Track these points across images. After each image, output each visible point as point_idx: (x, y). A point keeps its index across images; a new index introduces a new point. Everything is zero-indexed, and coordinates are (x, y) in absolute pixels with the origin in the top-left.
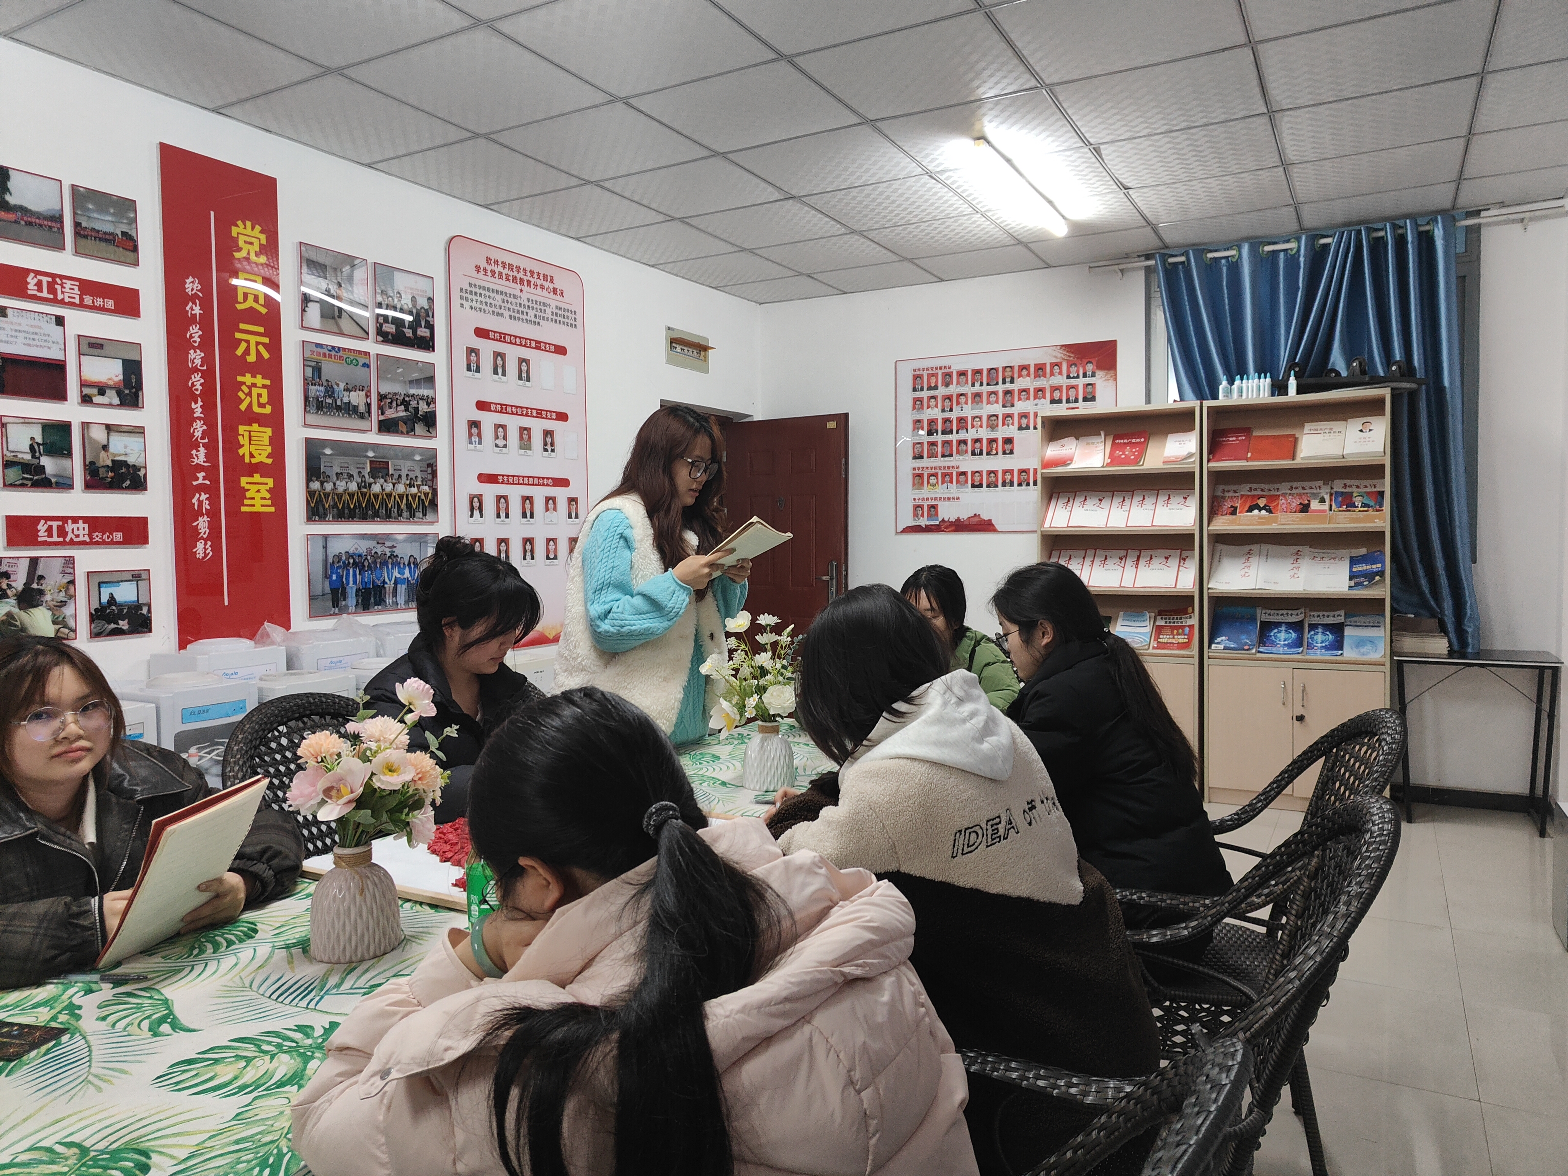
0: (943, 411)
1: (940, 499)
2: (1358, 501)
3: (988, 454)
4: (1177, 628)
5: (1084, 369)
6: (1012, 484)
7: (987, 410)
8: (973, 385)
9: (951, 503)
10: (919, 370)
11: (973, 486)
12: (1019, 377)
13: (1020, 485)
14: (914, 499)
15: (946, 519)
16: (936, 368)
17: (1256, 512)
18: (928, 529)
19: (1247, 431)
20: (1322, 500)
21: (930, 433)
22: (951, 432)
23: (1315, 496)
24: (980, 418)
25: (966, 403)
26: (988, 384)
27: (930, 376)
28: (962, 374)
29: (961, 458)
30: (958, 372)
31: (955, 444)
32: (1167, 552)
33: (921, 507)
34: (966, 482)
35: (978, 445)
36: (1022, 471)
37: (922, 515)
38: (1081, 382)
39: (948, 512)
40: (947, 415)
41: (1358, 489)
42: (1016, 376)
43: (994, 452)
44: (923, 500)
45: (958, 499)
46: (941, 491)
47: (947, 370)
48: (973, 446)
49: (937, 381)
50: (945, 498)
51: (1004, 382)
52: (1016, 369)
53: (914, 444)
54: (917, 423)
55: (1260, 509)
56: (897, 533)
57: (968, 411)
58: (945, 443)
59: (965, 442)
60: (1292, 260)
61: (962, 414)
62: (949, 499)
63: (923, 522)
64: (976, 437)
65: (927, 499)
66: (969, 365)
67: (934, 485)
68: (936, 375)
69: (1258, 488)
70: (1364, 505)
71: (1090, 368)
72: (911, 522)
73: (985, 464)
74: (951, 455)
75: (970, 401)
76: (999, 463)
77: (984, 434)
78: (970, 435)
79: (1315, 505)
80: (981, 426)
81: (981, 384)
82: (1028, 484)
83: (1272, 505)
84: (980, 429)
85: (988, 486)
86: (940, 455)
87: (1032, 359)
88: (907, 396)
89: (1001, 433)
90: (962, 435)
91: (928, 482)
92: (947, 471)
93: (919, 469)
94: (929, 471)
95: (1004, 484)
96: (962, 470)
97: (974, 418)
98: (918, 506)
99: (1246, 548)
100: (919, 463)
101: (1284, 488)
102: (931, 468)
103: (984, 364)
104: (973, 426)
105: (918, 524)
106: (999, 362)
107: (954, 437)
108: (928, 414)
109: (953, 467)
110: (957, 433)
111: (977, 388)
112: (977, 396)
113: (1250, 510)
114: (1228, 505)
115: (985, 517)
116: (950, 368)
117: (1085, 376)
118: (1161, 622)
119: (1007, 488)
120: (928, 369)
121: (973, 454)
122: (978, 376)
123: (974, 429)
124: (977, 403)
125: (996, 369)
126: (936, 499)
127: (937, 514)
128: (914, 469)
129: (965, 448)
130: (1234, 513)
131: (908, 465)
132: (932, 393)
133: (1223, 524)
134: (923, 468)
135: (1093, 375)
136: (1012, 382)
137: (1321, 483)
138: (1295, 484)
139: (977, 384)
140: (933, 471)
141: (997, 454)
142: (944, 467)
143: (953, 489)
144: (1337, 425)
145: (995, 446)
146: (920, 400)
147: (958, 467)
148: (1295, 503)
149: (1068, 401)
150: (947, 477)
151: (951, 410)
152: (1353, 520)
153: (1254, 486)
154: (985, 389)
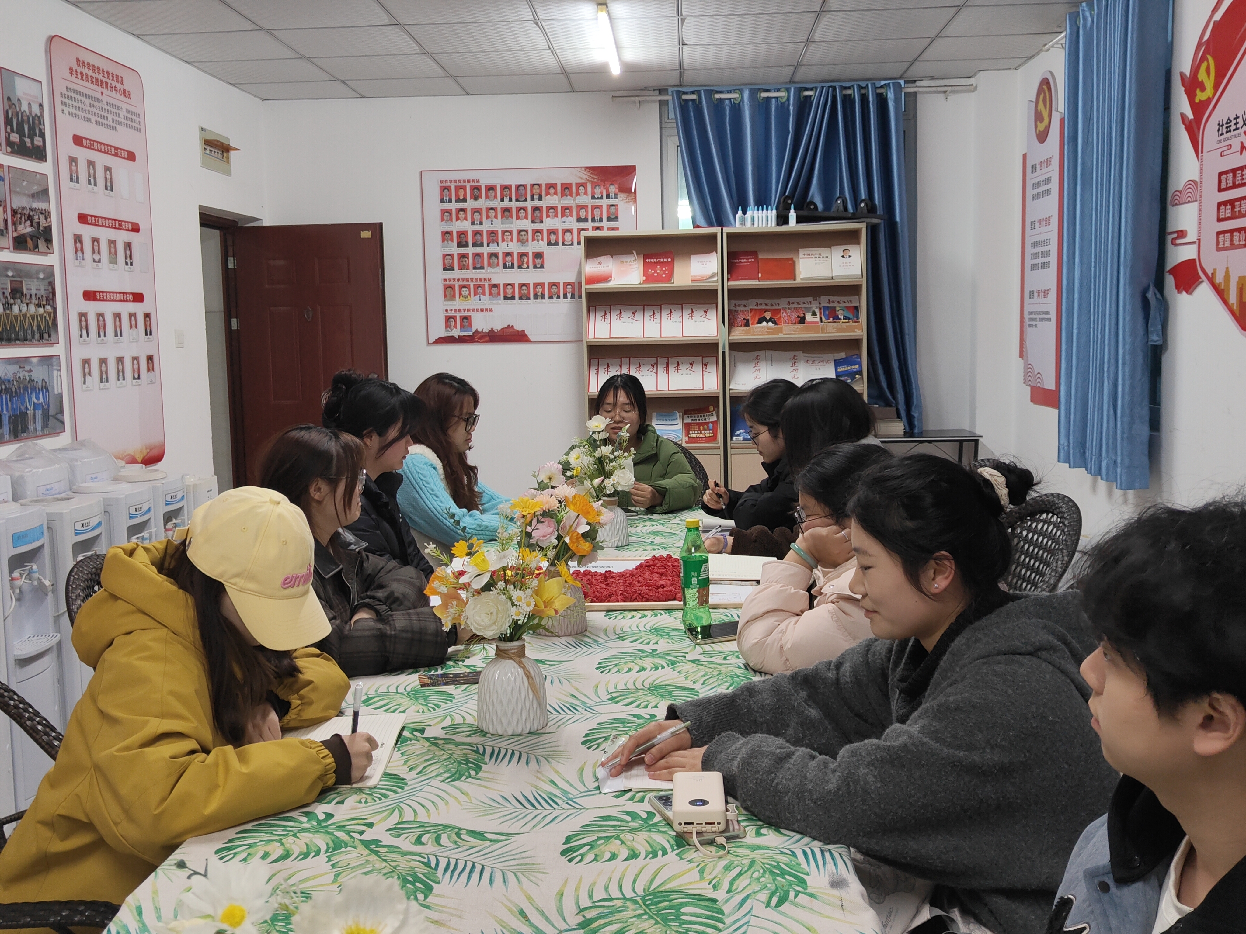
0: (473, 223)
1: (473, 310)
2: (840, 314)
3: (520, 267)
4: (703, 424)
5: (607, 191)
6: (543, 297)
7: (516, 225)
8: (502, 200)
9: (484, 314)
10: (446, 181)
11: (506, 298)
12: (547, 195)
13: (551, 297)
14: (446, 310)
15: (480, 330)
16: (464, 181)
17: (764, 323)
18: (462, 340)
19: (754, 254)
20: (814, 314)
21: (460, 245)
22: (481, 245)
23: (808, 310)
24: (511, 232)
25: (496, 217)
26: (517, 200)
27: (457, 188)
28: (491, 188)
29: (493, 270)
30: (486, 186)
31: (486, 256)
32: (692, 359)
33: (454, 318)
34: (499, 294)
35: (509, 259)
36: (552, 285)
37: (455, 326)
38: (605, 202)
39: (480, 323)
40: (477, 228)
41: (840, 303)
42: (544, 193)
43: (525, 266)
44: (455, 310)
45: (491, 310)
46: (474, 302)
47: (476, 184)
48: (504, 259)
49: (465, 194)
50: (478, 310)
51: (532, 199)
52: (544, 187)
53: (445, 256)
54: (446, 235)
55: (767, 322)
56: (429, 344)
57: (498, 225)
58: (477, 255)
59: (495, 255)
60: (783, 108)
61: (492, 228)
62: (482, 310)
63: (456, 332)
64: (507, 250)
65: (460, 310)
66: (498, 180)
67: (466, 297)
68: (464, 188)
69: (764, 304)
70: (846, 318)
71: (613, 189)
72: (443, 333)
73: (516, 277)
74: (482, 268)
75: (499, 216)
76: (530, 276)
77: (515, 248)
78: (501, 248)
79: (809, 318)
80: (512, 240)
81: (511, 200)
82: (558, 297)
83: (776, 318)
84: (510, 243)
85: (520, 298)
86: (471, 266)
87: (559, 178)
88: (434, 207)
89: (532, 248)
90: (493, 248)
91: (460, 294)
92: (479, 283)
93: (450, 280)
94: (461, 283)
95: (536, 297)
96: (494, 282)
97: (504, 232)
98: (451, 317)
99: (756, 354)
100: (449, 275)
101: (783, 303)
102: (463, 280)
103: (513, 180)
104: (503, 240)
105: (451, 334)
106: (527, 179)
107: (485, 250)
108: (457, 226)
109: (485, 279)
110: (488, 246)
111: (506, 203)
112: (507, 211)
113: (760, 322)
114: (741, 317)
115: (518, 327)
116: (478, 181)
117: (608, 197)
118: (688, 420)
119: (539, 300)
120: (455, 181)
121: (505, 266)
122: (507, 192)
123: (505, 243)
124: (507, 218)
125: (524, 186)
126: (469, 310)
127: (470, 325)
128: (445, 280)
129: (496, 261)
130: (747, 324)
131: (437, 276)
132: (461, 205)
133: (740, 335)
134: (454, 280)
135: (616, 197)
136: (540, 199)
137: (810, 299)
138: (792, 300)
139: (506, 199)
140: (465, 283)
141: (528, 267)
142: (476, 280)
143: (485, 301)
144: (824, 251)
145: (525, 260)
146: (449, 212)
147: (490, 280)
148: (794, 316)
149: (593, 220)
150: (478, 288)
151: (481, 223)
152: (839, 330)
153: (759, 301)
154: (514, 204)
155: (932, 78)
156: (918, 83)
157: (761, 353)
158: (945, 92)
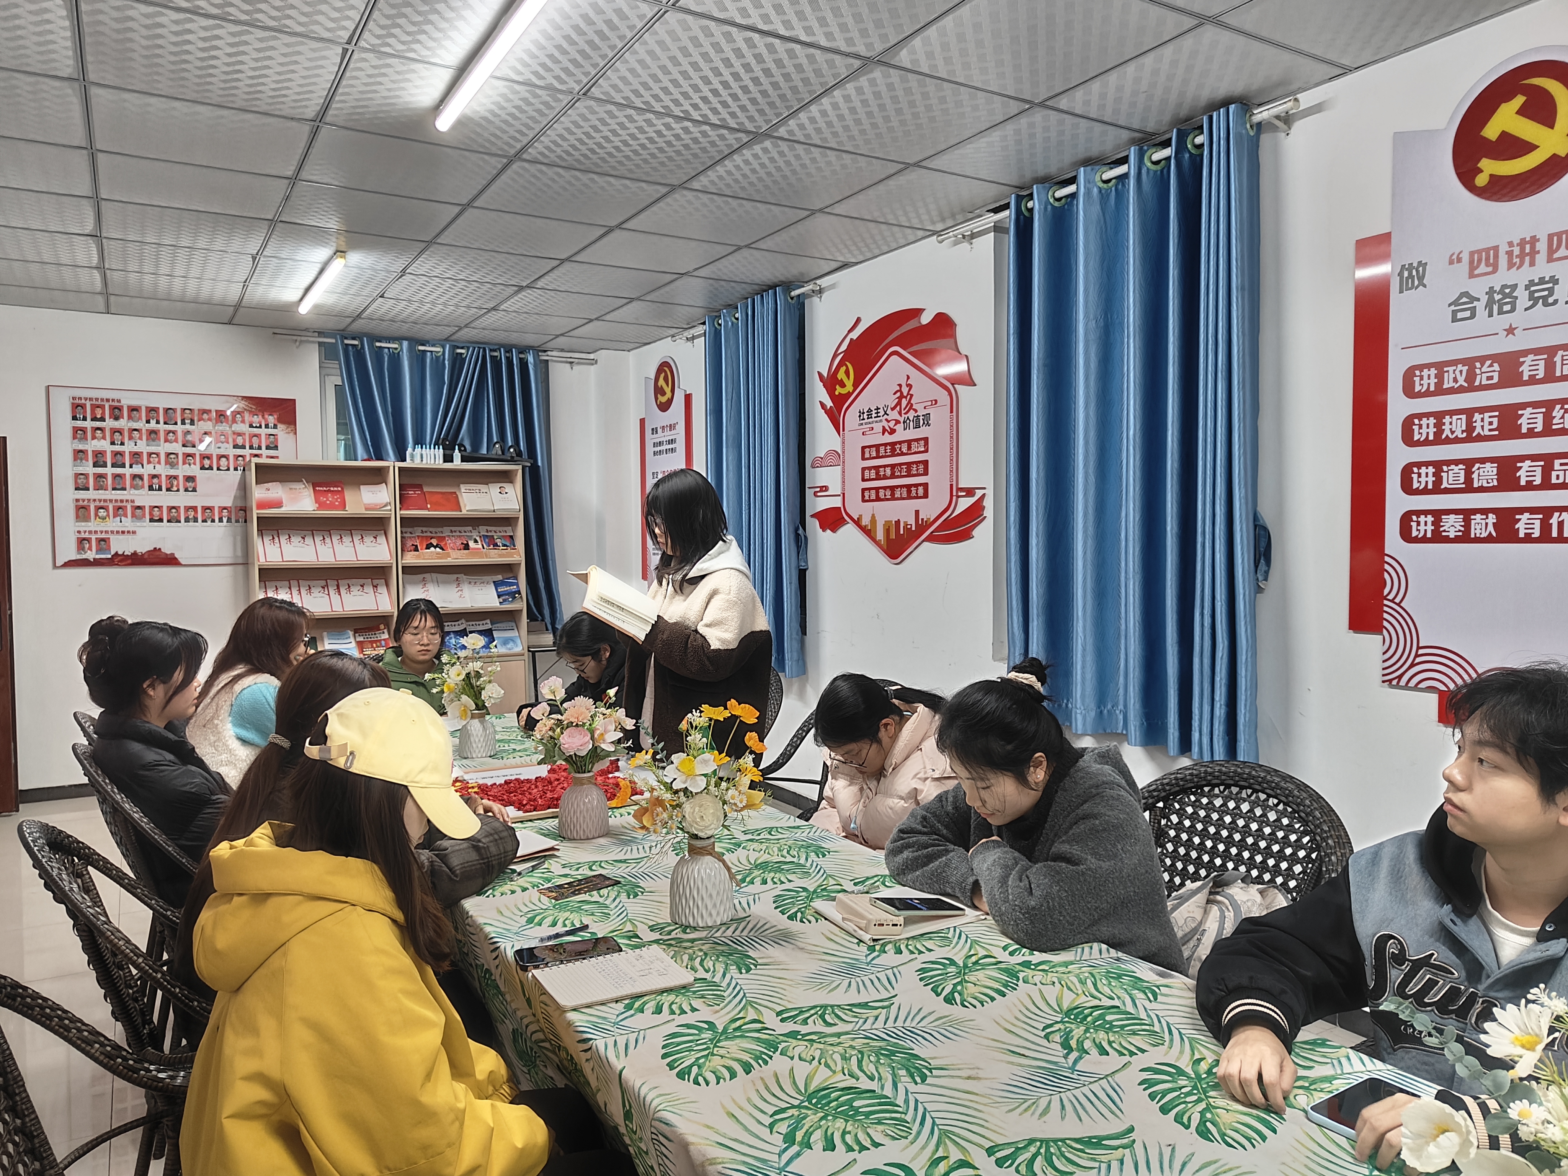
0: (113, 443)
1: (112, 532)
2: (499, 542)
3: (168, 490)
4: (376, 642)
5: (266, 420)
6: (196, 520)
7: (163, 448)
8: (148, 422)
10: (80, 398)
11: (151, 520)
13: (204, 521)
17: (432, 549)
19: (420, 487)
20: (476, 541)
21: (95, 465)
22: (123, 466)
23: (470, 537)
24: (158, 454)
25: (141, 438)
26: (165, 423)
27: (94, 407)
28: (133, 409)
29: (137, 492)
30: (128, 407)
31: (128, 477)
33: (89, 540)
34: (144, 516)
35: (155, 480)
36: (205, 509)
37: (90, 549)
38: (263, 431)
39: (120, 545)
40: (117, 448)
41: (498, 532)
42: (196, 419)
43: (175, 489)
45: (134, 532)
46: (113, 524)
47: (116, 404)
48: (150, 481)
49: (103, 413)
50: (118, 532)
51: (183, 423)
53: (77, 475)
54: (79, 455)
55: (435, 547)
56: (55, 567)
58: (116, 476)
59: (140, 477)
61: (136, 449)
62: (123, 532)
63: (91, 555)
64: (154, 472)
67: (104, 518)
68: (102, 407)
69: (429, 531)
70: (504, 545)
71: (271, 420)
73: (164, 499)
74: (125, 489)
75: (144, 437)
76: (181, 499)
77: (163, 470)
78: (147, 470)
79: (472, 544)
80: (159, 463)
82: (213, 521)
83: (442, 544)
84: (157, 466)
85: (169, 521)
86: (110, 488)
87: (213, 405)
89: (182, 471)
90: (137, 469)
91: (96, 515)
92: (119, 504)
93: (84, 501)
94: (97, 503)
95: (187, 520)
96: (137, 504)
97: (150, 454)
98: (84, 539)
100: (82, 495)
101: (446, 531)
102: (100, 501)
104: (149, 462)
105: (84, 557)
107: (127, 471)
108: (93, 445)
110: (131, 467)
112: (153, 433)
114: (409, 543)
115: (167, 550)
116: (119, 401)
117: (267, 426)
118: (361, 639)
119: (191, 524)
121: (151, 488)
122: (153, 414)
123: (152, 466)
124: (154, 440)
125: (174, 410)
127: (109, 548)
128: (77, 500)
129: (140, 483)
130: (416, 550)
131: (67, 496)
132: (98, 424)
133: (411, 559)
134: (89, 500)
135: (275, 427)
136: (192, 423)
137: (470, 528)
138: (453, 529)
139: (153, 422)
140: (102, 504)
141: (178, 490)
143: (128, 523)
145: (175, 483)
146: (83, 430)
148: (459, 542)
149: (251, 447)
150: (119, 510)
151: (122, 444)
152: (500, 556)
153: (424, 529)
155: (562, 350)
156: (549, 353)
157: (427, 576)
158: (571, 363)
